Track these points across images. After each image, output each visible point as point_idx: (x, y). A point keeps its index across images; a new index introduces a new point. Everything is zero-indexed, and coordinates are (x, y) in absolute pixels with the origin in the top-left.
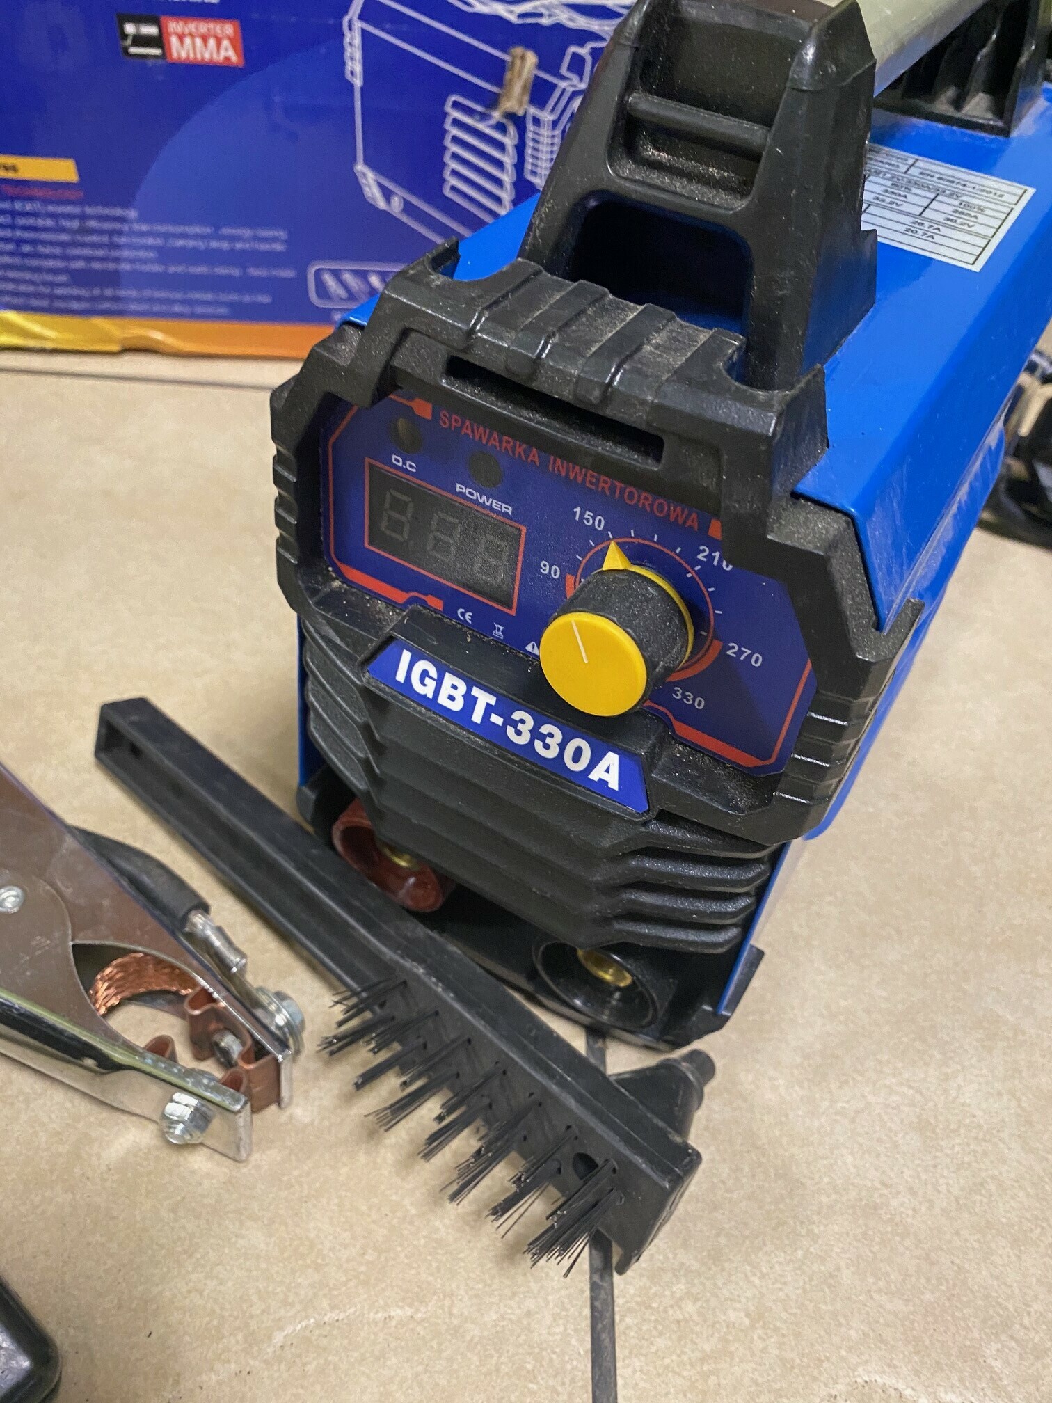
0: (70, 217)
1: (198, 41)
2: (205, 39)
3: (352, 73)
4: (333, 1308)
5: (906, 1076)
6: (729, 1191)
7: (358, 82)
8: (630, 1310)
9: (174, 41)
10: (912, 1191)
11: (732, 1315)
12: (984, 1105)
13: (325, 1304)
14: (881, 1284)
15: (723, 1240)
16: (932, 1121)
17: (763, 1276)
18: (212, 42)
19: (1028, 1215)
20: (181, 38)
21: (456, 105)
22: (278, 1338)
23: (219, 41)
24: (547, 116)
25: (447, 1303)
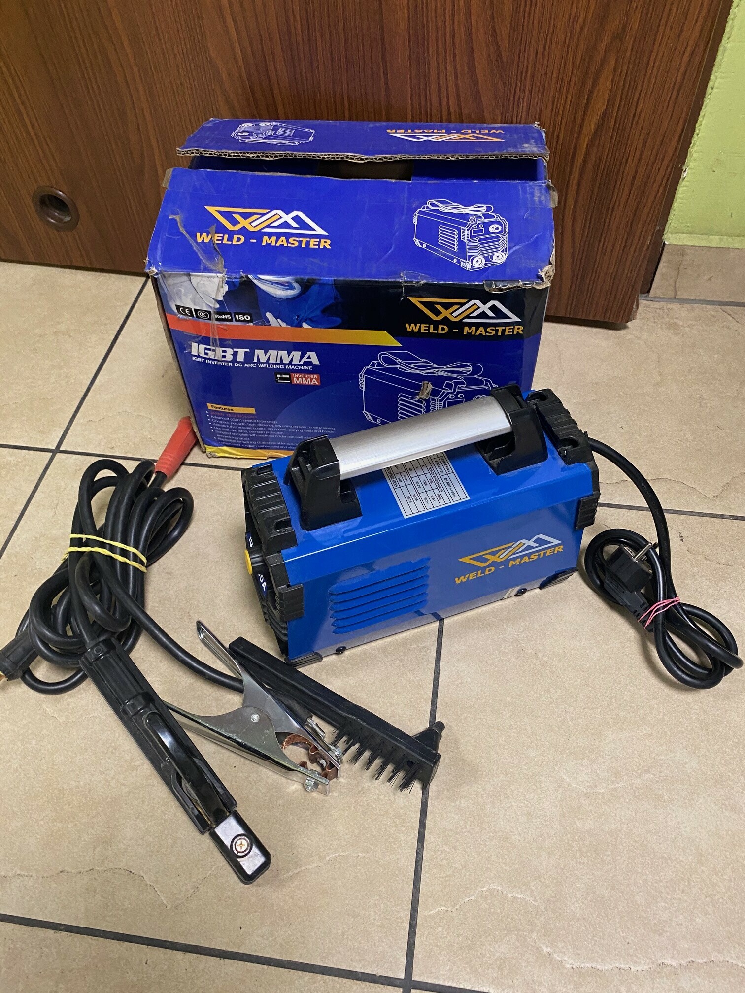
0: (252, 423)
1: (304, 379)
2: (306, 379)
3: (362, 388)
4: (343, 851)
5: (527, 797)
6: (462, 829)
7: (364, 390)
8: (427, 861)
9: (295, 379)
10: (520, 835)
11: (457, 865)
12: (550, 810)
13: (341, 850)
14: (504, 861)
15: (458, 844)
16: (532, 813)
17: (468, 855)
18: (309, 379)
19: (555, 846)
20: (298, 379)
21: (401, 396)
22: (328, 858)
23: (311, 380)
24: (437, 398)
25: (375, 853)
